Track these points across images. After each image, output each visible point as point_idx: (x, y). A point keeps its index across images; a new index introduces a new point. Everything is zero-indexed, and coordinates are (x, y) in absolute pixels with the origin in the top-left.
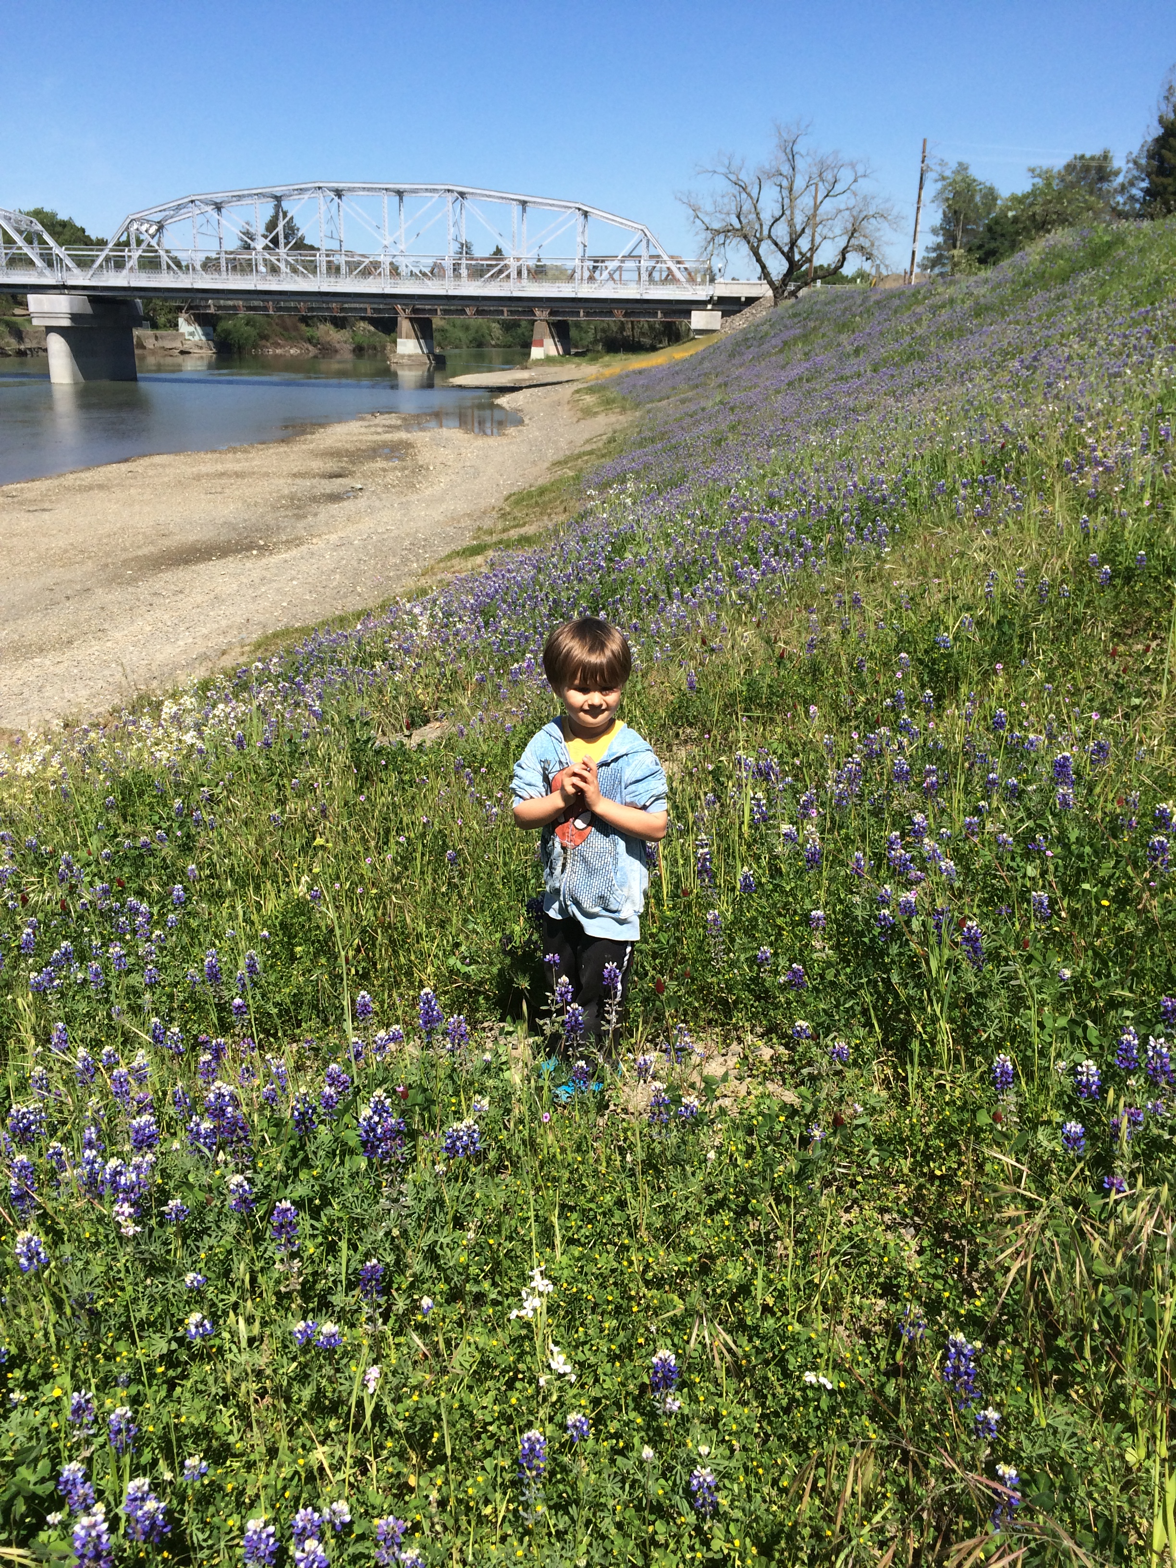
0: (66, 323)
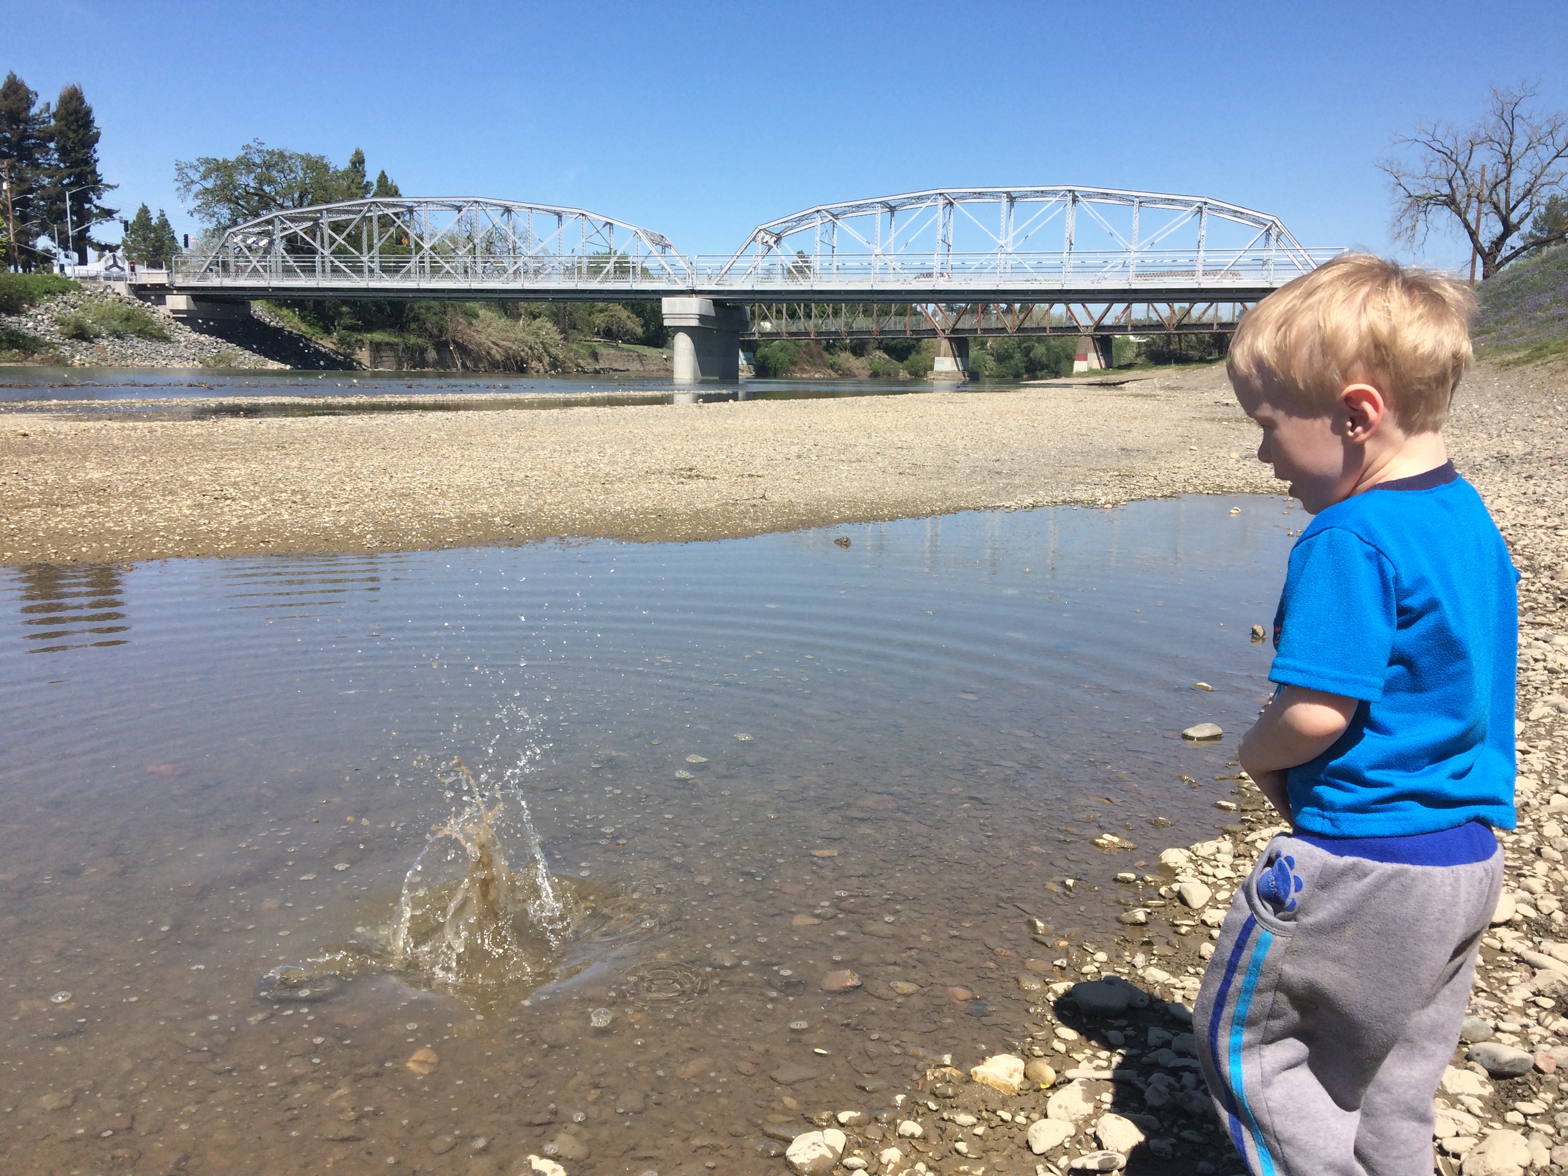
0: (694, 323)
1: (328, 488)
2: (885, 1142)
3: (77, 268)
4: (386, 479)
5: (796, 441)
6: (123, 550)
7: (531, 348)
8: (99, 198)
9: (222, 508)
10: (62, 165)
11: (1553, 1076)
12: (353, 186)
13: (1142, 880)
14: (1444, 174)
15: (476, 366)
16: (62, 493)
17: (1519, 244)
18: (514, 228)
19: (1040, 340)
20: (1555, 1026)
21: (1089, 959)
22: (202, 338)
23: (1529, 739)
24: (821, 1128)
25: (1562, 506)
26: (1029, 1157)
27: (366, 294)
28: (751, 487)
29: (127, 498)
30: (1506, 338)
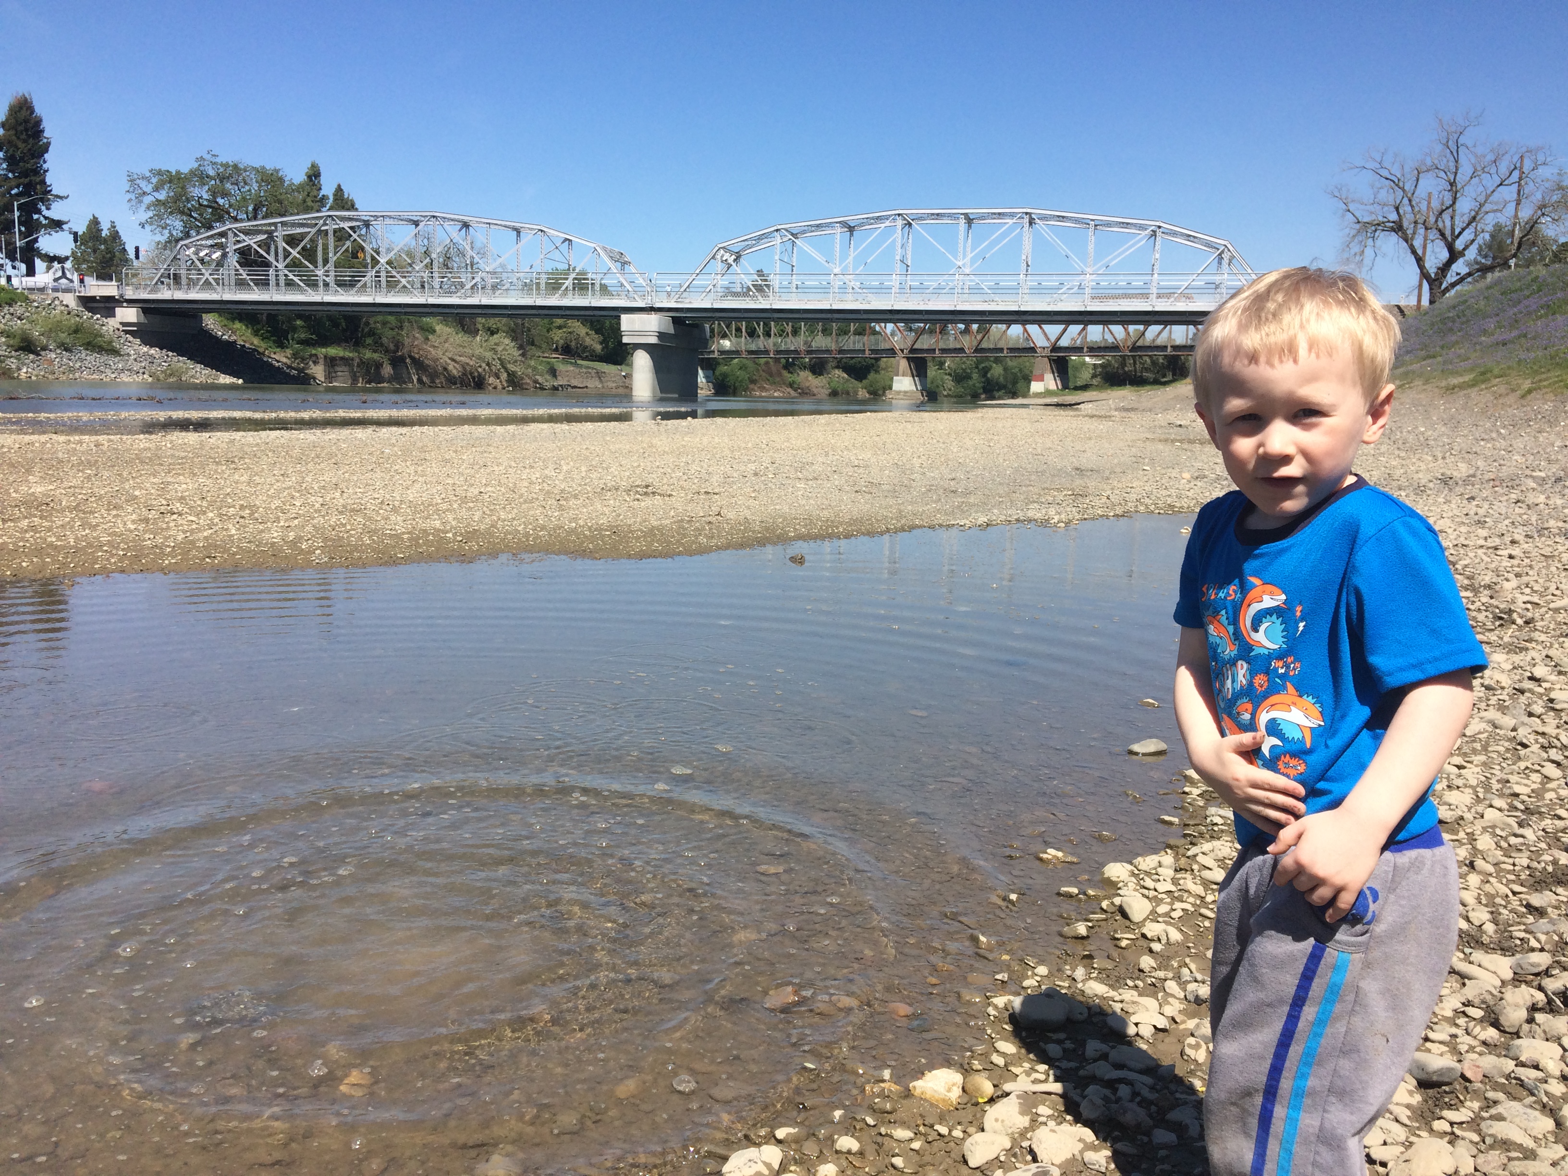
0: (653, 340)
1: (277, 503)
2: (821, 1158)
3: (25, 279)
4: (337, 494)
5: (753, 459)
6: (65, 565)
7: (488, 364)
8: (48, 209)
9: (168, 523)
10: (10, 175)
11: (1479, 1085)
12: (309, 200)
13: (1085, 894)
14: (1391, 200)
15: (433, 381)
16: (4, 508)
17: (1464, 270)
18: (472, 243)
19: (997, 360)
20: (1483, 1036)
21: (1030, 973)
22: (152, 351)
23: (1465, 754)
24: (758, 1145)
25: (1502, 527)
26: (965, 1170)
27: (321, 308)
28: (707, 504)
29: (71, 512)
30: (1451, 362)
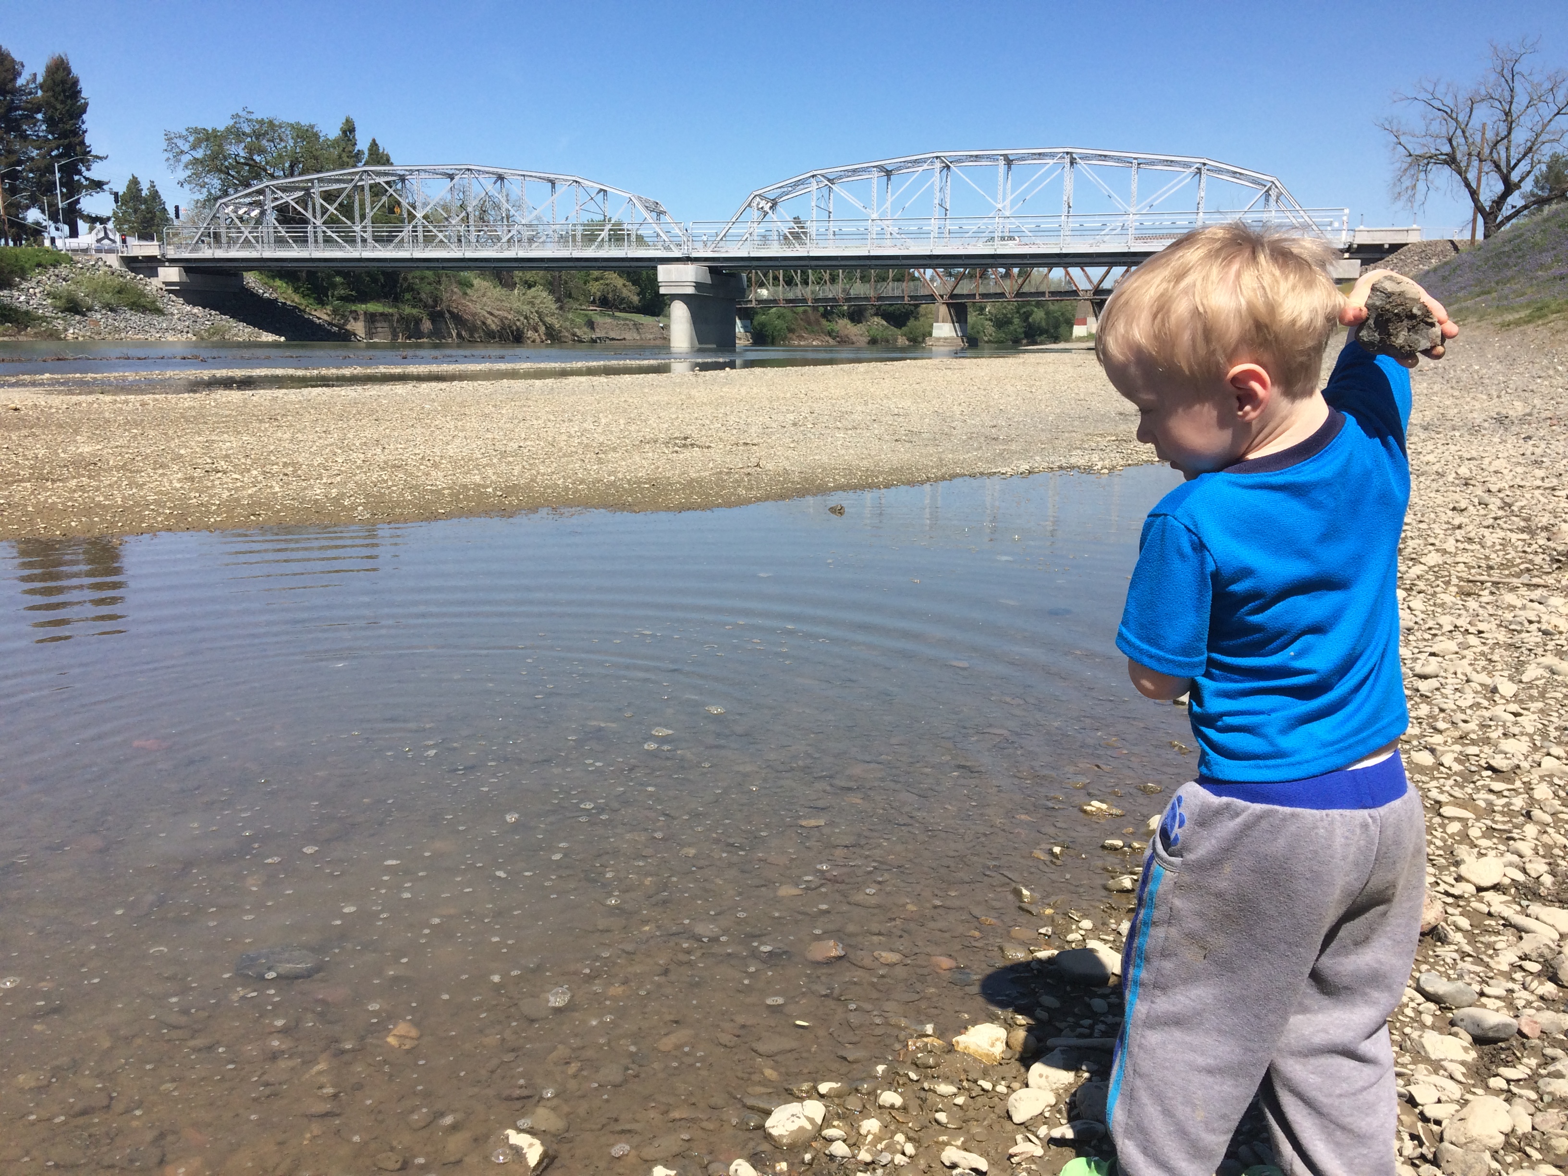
0: (690, 290)
1: (319, 460)
2: (864, 1113)
3: (68, 240)
4: (379, 451)
5: (792, 408)
6: (113, 524)
7: (526, 318)
8: (88, 170)
9: (213, 481)
10: (50, 137)
11: (1537, 1041)
12: (344, 155)
13: (1130, 846)
14: (1444, 132)
15: (472, 336)
16: (52, 468)
17: (1520, 203)
18: (507, 195)
19: (1039, 304)
20: (1541, 991)
21: (1074, 927)
22: (196, 310)
23: (1522, 701)
24: (801, 1099)
25: (1560, 467)
26: (1009, 1126)
27: (362, 264)
28: (746, 455)
29: (118, 472)
30: (1507, 298)
